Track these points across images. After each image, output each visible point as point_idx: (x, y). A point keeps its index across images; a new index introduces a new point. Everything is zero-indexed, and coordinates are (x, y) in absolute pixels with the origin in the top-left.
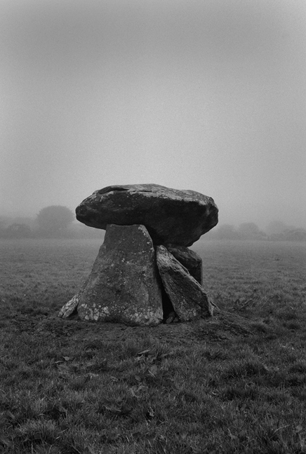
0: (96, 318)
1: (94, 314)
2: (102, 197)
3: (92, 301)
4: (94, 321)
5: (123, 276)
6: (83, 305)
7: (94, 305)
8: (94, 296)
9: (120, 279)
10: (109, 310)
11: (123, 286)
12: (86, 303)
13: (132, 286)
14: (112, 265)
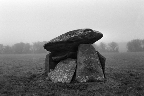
0: (85, 81)
1: (84, 79)
2: (86, 33)
3: (82, 75)
4: (85, 82)
5: (92, 63)
6: (79, 77)
7: (83, 76)
8: (82, 73)
9: (90, 65)
10: (88, 77)
11: (92, 67)
12: (80, 76)
13: (96, 67)
14: (87, 60)
